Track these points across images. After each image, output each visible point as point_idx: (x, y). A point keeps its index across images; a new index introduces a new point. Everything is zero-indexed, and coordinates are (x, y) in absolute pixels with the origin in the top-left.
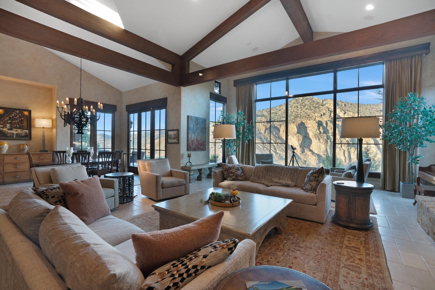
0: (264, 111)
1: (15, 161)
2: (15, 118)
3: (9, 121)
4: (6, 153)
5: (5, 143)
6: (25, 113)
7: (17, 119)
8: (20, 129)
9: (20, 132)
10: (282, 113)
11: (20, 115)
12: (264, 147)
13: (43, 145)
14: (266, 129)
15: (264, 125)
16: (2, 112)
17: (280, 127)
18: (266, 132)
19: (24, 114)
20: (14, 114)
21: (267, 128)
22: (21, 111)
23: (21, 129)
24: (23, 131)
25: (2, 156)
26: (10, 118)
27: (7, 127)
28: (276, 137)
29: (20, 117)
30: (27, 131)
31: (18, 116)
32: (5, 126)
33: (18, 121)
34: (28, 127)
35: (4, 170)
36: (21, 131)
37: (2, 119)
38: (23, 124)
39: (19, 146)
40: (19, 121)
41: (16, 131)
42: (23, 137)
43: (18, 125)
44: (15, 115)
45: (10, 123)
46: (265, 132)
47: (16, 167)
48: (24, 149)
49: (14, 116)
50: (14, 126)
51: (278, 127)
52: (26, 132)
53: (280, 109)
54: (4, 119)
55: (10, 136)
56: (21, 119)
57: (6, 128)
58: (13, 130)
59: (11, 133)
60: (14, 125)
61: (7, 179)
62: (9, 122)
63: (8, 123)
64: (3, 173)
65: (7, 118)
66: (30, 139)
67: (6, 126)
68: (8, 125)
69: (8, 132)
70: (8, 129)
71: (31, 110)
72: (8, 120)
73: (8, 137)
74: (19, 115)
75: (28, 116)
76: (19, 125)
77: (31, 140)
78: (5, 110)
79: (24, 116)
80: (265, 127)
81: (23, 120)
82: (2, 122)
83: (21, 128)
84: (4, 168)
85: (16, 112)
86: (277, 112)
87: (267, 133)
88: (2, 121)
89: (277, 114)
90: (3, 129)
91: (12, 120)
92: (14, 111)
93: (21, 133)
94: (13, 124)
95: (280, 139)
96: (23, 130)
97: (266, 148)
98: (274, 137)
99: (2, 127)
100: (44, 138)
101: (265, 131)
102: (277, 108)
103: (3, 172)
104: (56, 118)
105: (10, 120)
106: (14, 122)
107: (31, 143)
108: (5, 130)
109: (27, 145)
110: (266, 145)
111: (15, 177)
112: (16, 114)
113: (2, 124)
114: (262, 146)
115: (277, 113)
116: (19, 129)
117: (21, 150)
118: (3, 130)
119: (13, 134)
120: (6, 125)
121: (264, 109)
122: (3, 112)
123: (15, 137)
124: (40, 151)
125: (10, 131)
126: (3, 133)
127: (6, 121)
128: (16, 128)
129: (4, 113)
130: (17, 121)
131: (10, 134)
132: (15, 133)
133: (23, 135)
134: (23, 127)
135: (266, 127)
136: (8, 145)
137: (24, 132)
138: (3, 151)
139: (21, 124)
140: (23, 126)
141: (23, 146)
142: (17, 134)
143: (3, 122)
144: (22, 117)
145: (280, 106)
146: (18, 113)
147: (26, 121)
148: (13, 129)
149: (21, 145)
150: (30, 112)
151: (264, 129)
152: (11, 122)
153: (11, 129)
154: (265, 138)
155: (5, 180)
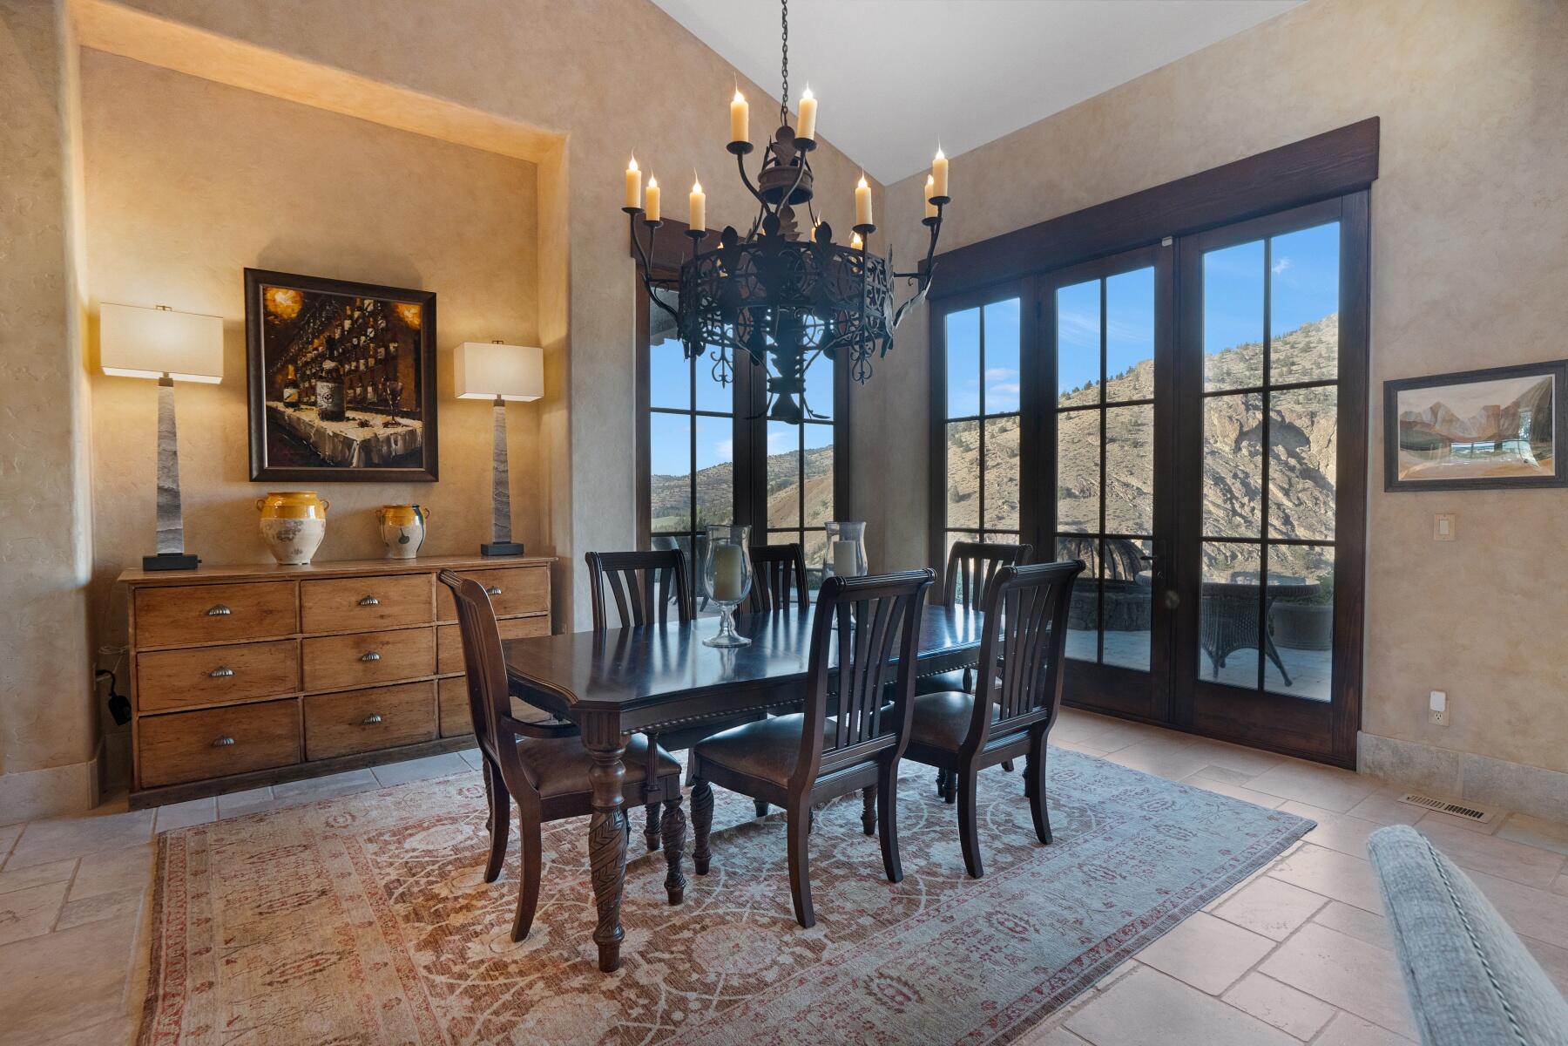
0: (1229, 356)
1: (361, 620)
2: (355, 341)
3: (328, 365)
4: (313, 562)
5: (310, 502)
6: (407, 313)
7: (362, 352)
8: (382, 412)
9: (383, 433)
10: (1321, 360)
11: (382, 324)
12: (1235, 513)
13: (497, 510)
14: (1242, 435)
15: (1230, 418)
16: (289, 303)
17: (1313, 422)
18: (1240, 449)
19: (401, 319)
20: (351, 317)
21: (1245, 429)
22: (389, 295)
23: (388, 414)
24: (398, 424)
25: (290, 585)
26: (331, 343)
27: (319, 400)
28: (1292, 469)
29: (381, 339)
30: (417, 425)
31: (371, 332)
32: (306, 398)
33: (371, 361)
34: (419, 404)
35: (307, 679)
36: (386, 425)
37: (293, 350)
38: (396, 379)
39: (379, 516)
40: (378, 362)
41: (363, 424)
42: (399, 460)
43: (370, 389)
44: (354, 322)
45: (333, 377)
46: (1237, 449)
47: (366, 659)
48: (404, 539)
49: (350, 330)
50: (351, 392)
51: (1298, 423)
52: (412, 433)
53: (1310, 342)
54: (302, 353)
55: (332, 458)
56: (387, 348)
57: (314, 404)
58: (348, 419)
59: (335, 435)
60: (352, 387)
61: (323, 742)
62: (329, 372)
63: (321, 378)
64: (300, 700)
65: (319, 345)
66: (433, 474)
67: (314, 394)
68: (323, 388)
69: (320, 433)
70: (326, 416)
71: (434, 295)
72: (322, 357)
73: (323, 463)
74: (375, 327)
75: (418, 332)
76: (375, 390)
77: (437, 480)
78: (307, 295)
79: (397, 328)
80: (1237, 425)
81: (395, 358)
82: (291, 368)
83: (387, 406)
84: (306, 667)
85: (361, 309)
86: (1295, 360)
87: (1245, 452)
88: (293, 361)
89: (1294, 368)
90: (297, 414)
91: (341, 360)
92: (351, 302)
93: (388, 439)
94: (347, 379)
95: (1310, 478)
96: (399, 419)
97: (1241, 516)
98: (1281, 471)
99: (295, 398)
100: (501, 467)
101: (1238, 442)
102: (1291, 339)
103: (301, 695)
104: (569, 337)
105: (332, 359)
106: (350, 371)
107: (440, 497)
108: (309, 416)
109: (418, 513)
110: (1243, 505)
111: (363, 723)
112: (363, 316)
113: (294, 384)
114: (1225, 509)
115: (1293, 364)
116: (378, 412)
117: (388, 545)
118: (299, 419)
119: (348, 443)
120: (313, 389)
121: (1229, 351)
122: (297, 308)
123: (355, 461)
124: (485, 551)
125: (331, 427)
126: (301, 439)
127: (313, 360)
128: (361, 405)
129: (302, 313)
130: (366, 364)
131: (335, 448)
132: (359, 440)
133: (398, 448)
134: (394, 399)
135: (1241, 426)
136: (323, 514)
137: (399, 430)
138: (298, 552)
139: (386, 380)
140: (395, 394)
141: (400, 520)
142: (366, 445)
143: (296, 370)
144: (389, 336)
145: (1306, 332)
146: (372, 314)
147: (410, 360)
148: (349, 414)
149: (391, 514)
150: (429, 304)
151: (1234, 436)
152: (336, 370)
153: (336, 415)
154: (1235, 476)
155: (311, 745)
